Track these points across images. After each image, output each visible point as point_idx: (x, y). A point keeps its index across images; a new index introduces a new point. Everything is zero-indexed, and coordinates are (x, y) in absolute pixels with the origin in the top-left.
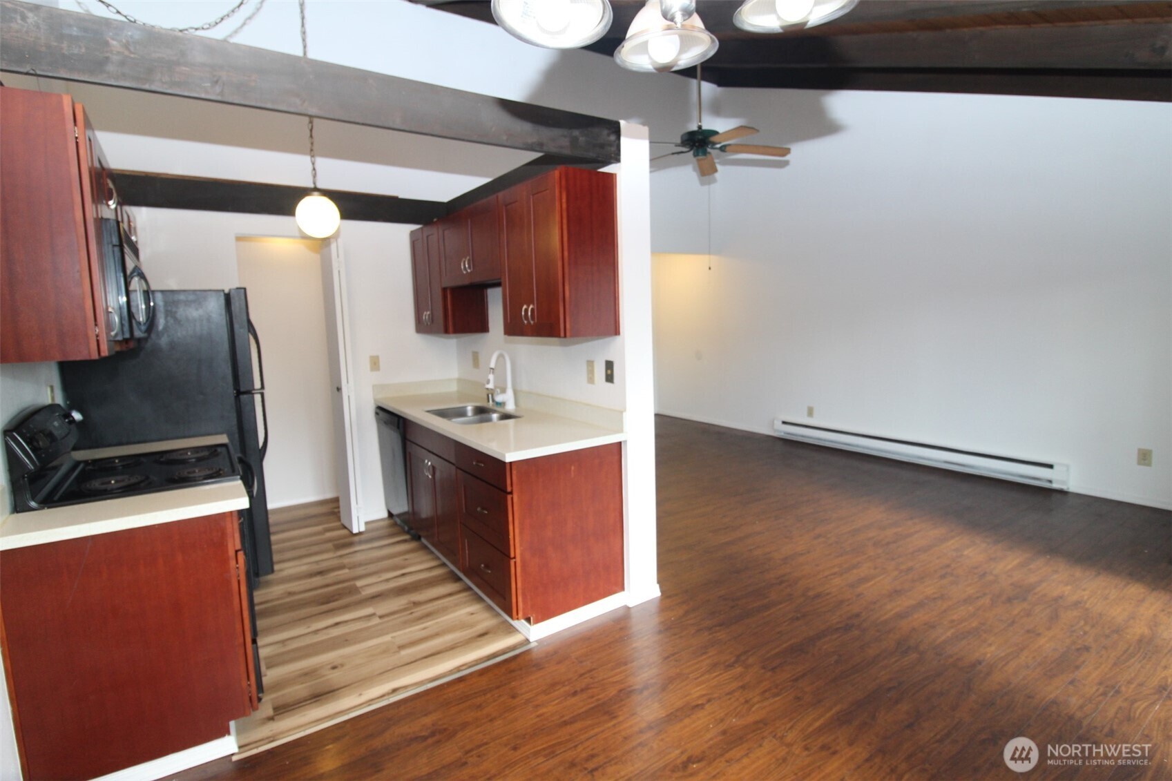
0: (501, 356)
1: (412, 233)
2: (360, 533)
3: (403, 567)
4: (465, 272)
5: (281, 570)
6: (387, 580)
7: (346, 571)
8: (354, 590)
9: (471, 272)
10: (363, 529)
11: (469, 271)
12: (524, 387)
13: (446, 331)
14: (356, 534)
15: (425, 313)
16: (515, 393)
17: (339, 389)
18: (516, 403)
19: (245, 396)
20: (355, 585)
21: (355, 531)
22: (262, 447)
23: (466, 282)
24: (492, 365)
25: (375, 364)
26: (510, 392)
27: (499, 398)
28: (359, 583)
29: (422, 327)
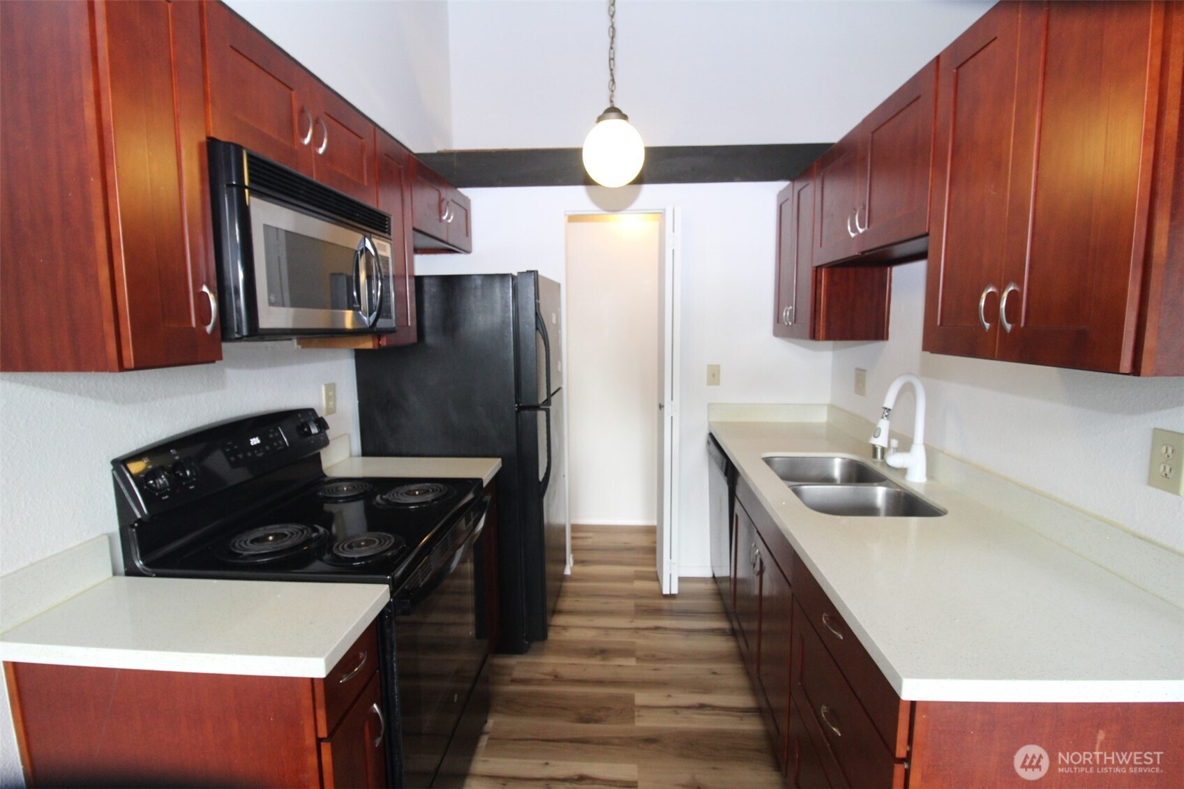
0: (907, 390)
1: (780, 194)
2: (671, 596)
3: (707, 690)
4: (852, 235)
5: (565, 628)
6: (676, 709)
7: (631, 662)
8: (628, 710)
9: (864, 233)
10: (675, 591)
11: (861, 230)
12: (951, 444)
13: (814, 336)
14: (666, 596)
15: (787, 308)
16: (931, 454)
17: (661, 407)
18: (930, 473)
19: (527, 412)
20: (631, 699)
21: (666, 591)
22: (543, 479)
23: (854, 251)
24: (889, 402)
25: (714, 375)
26: (918, 452)
27: (895, 460)
28: (641, 698)
29: (782, 329)
